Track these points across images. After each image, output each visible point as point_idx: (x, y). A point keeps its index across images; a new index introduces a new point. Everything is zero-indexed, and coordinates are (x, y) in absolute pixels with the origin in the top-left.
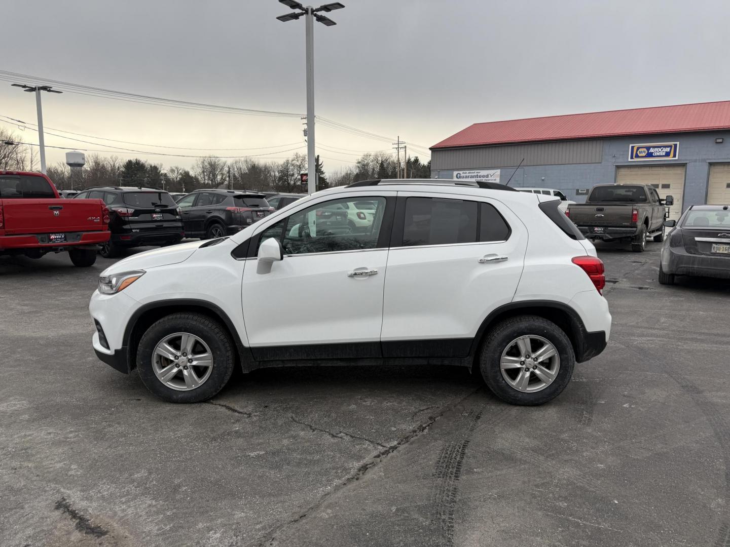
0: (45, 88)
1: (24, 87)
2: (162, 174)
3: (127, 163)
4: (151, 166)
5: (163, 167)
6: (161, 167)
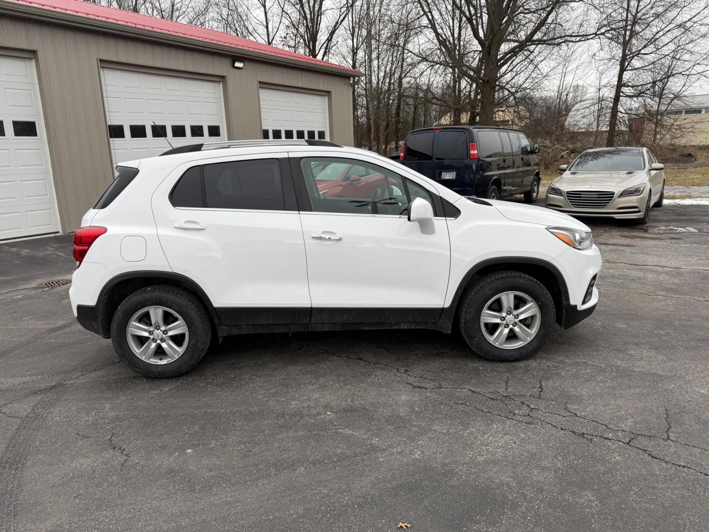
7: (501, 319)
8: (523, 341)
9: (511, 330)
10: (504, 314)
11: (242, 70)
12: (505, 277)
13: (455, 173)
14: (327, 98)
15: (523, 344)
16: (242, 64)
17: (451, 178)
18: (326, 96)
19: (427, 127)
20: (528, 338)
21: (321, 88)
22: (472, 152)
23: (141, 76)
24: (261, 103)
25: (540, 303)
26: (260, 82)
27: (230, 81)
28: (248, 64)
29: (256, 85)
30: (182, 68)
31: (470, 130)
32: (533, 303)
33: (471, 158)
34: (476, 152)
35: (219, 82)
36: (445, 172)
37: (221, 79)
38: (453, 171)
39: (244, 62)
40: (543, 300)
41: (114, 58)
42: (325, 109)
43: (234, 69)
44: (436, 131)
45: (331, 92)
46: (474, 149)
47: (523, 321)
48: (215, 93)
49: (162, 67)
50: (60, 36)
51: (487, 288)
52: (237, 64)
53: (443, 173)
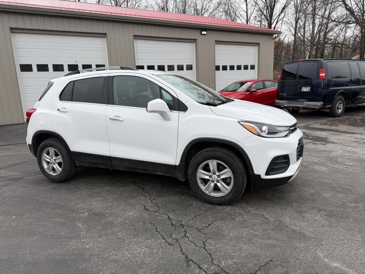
7: (210, 177)
8: (223, 193)
9: (216, 185)
10: (211, 174)
11: (206, 35)
12: (211, 151)
13: (309, 88)
14: (257, 47)
15: (223, 194)
16: (206, 32)
17: (307, 90)
18: (257, 46)
19: (297, 60)
20: (226, 192)
21: (254, 42)
22: (321, 75)
23: (154, 42)
24: (215, 52)
25: (232, 170)
26: (216, 41)
27: (199, 41)
28: (209, 32)
29: (214, 42)
30: (174, 37)
31: (321, 61)
32: (228, 169)
33: (320, 78)
34: (324, 75)
35: (194, 42)
36: (304, 87)
37: (194, 41)
38: (308, 87)
39: (207, 31)
40: (234, 168)
41: (140, 34)
42: (256, 53)
43: (201, 35)
44: (300, 62)
45: (260, 43)
46: (322, 73)
47: (223, 180)
48: (192, 48)
49: (159, 37)
50: (116, 26)
51: (200, 156)
52: (203, 33)
53: (303, 88)
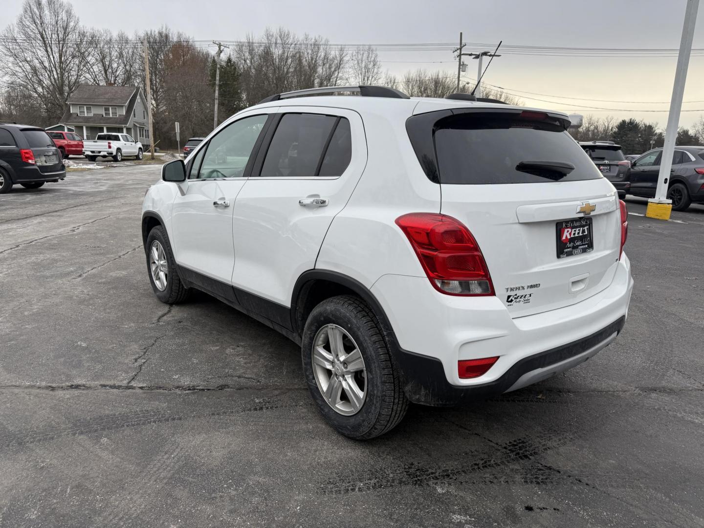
0: (485, 54)
1: (471, 55)
2: (656, 134)
3: (620, 124)
4: (646, 126)
5: (658, 126)
6: (656, 126)
